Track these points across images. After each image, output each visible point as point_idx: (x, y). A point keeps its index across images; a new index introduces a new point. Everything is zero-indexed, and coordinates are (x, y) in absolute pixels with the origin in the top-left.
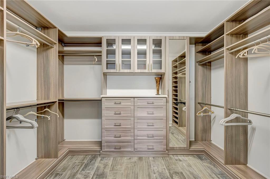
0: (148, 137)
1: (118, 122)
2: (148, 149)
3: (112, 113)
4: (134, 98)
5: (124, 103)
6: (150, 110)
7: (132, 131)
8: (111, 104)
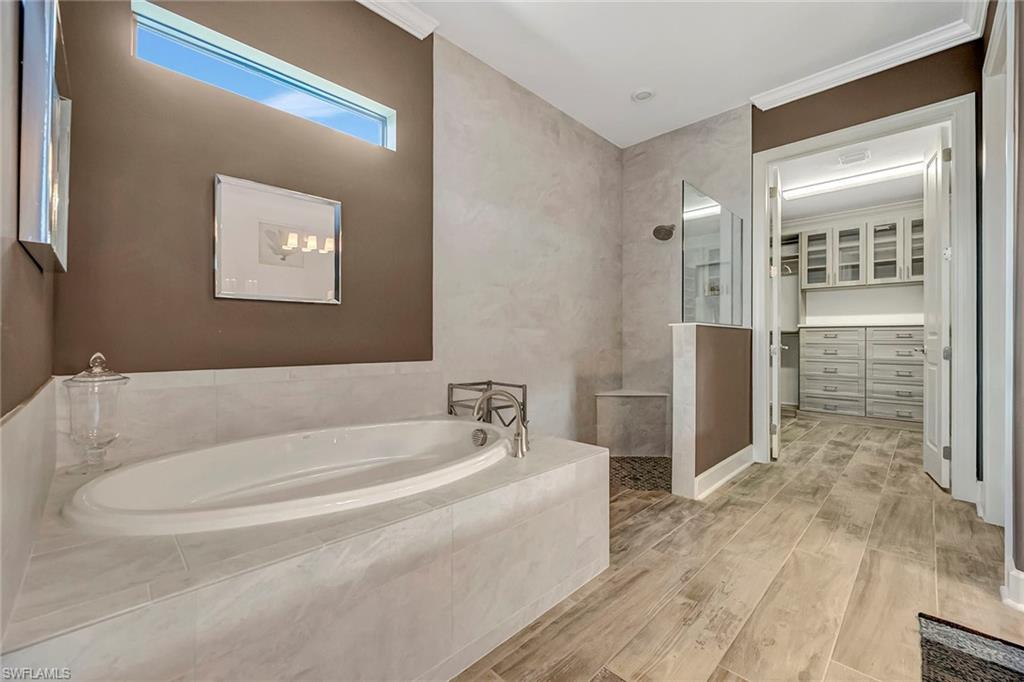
0: (898, 395)
1: (831, 367)
2: (899, 416)
3: (819, 352)
4: (866, 327)
5: (843, 337)
6: (905, 350)
7: (862, 382)
8: (819, 338)
